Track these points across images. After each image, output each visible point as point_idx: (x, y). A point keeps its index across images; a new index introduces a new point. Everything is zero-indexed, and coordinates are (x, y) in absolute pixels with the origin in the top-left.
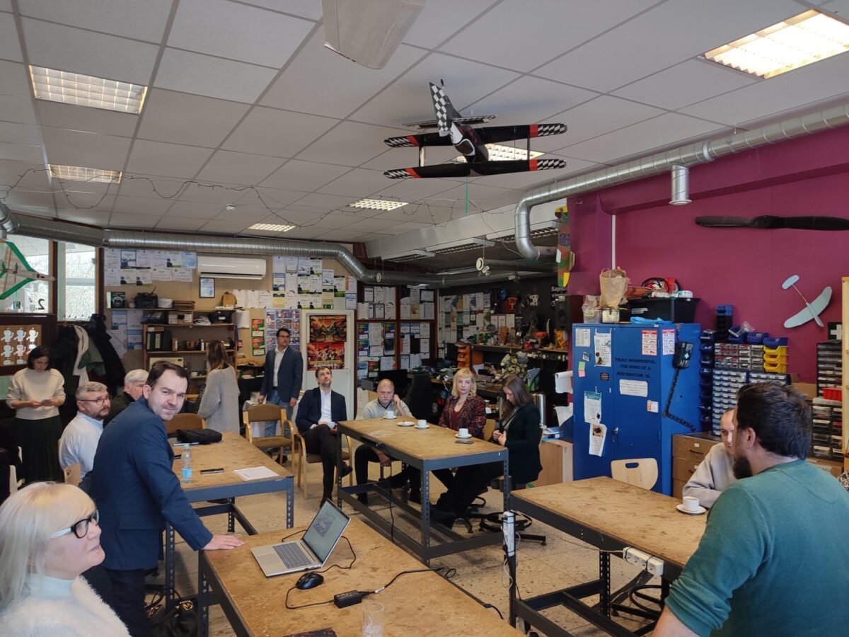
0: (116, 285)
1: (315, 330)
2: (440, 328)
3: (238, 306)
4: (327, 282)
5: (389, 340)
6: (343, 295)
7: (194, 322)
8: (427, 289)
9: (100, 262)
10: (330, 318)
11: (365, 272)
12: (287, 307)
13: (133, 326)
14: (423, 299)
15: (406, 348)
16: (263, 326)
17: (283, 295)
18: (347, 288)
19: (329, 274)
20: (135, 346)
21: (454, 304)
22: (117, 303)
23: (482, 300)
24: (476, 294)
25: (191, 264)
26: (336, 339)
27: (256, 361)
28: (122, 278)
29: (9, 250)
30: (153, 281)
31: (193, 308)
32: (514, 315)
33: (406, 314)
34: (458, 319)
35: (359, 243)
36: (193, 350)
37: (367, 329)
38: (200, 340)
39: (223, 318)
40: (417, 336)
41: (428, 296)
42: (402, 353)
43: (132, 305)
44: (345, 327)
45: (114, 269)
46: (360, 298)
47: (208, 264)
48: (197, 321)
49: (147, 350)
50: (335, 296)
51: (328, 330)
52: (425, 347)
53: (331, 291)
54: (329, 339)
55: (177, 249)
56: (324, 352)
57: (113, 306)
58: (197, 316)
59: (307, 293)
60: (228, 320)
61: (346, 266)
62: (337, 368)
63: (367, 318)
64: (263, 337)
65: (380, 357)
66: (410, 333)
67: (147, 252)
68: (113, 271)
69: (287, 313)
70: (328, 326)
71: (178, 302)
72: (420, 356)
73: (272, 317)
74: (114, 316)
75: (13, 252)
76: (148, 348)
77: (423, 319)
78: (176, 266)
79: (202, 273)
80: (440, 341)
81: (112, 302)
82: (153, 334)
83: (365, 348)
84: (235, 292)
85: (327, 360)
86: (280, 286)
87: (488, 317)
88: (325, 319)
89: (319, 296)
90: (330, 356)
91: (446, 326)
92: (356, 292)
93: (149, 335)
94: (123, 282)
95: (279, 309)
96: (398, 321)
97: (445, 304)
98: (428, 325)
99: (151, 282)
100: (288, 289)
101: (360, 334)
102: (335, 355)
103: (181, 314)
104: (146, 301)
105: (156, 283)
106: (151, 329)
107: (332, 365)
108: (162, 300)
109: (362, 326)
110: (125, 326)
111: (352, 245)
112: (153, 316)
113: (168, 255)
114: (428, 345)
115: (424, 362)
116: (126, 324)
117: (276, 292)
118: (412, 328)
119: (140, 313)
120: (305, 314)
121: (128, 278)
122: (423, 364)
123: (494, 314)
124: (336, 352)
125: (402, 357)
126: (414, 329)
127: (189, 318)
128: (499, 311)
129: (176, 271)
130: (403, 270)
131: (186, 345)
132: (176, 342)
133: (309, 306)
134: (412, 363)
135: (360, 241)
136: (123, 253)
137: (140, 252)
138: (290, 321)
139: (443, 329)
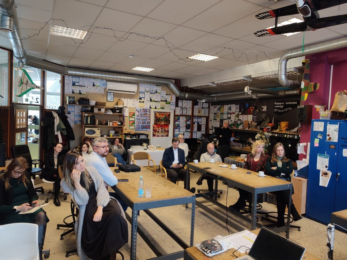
0: (70, 93)
1: (156, 119)
2: (211, 120)
3: (124, 106)
4: (163, 97)
5: (189, 125)
6: (170, 103)
7: (105, 112)
8: (206, 102)
9: (63, 82)
10: (163, 113)
11: (180, 93)
12: (145, 108)
13: (77, 113)
14: (204, 107)
15: (195, 129)
16: (134, 115)
17: (143, 102)
18: (171, 100)
19: (164, 93)
20: (78, 122)
21: (219, 109)
22: (71, 102)
23: (234, 108)
24: (232, 105)
25: (104, 85)
26: (166, 123)
27: (131, 131)
28: (73, 90)
29: (24, 73)
30: (86, 92)
31: (105, 105)
32: (252, 115)
33: (196, 113)
34: (220, 116)
35: (177, 80)
36: (104, 125)
37: (179, 119)
38: (107, 121)
39: (118, 111)
40: (200, 124)
41: (206, 105)
42: (193, 131)
43: (77, 103)
44: (170, 118)
45: (69, 86)
46: (177, 105)
47: (111, 86)
48: (106, 112)
49: (84, 124)
50: (166, 103)
51: (162, 119)
52: (203, 128)
53: (164, 101)
54: (163, 123)
55: (98, 78)
56: (160, 128)
57: (69, 103)
58: (107, 109)
59: (154, 101)
60: (120, 112)
61: (171, 90)
62: (165, 136)
63: (179, 114)
64: (134, 121)
65: (184, 132)
66: (197, 122)
67: (84, 78)
68: (68, 87)
69: (145, 110)
70: (162, 117)
71: (99, 103)
72: (201, 133)
73: (138, 112)
74: (69, 108)
75: (25, 74)
76: (85, 123)
77: (203, 116)
78: (97, 86)
79: (109, 90)
80: (210, 126)
81: (69, 101)
82: (87, 117)
83: (178, 128)
84: (123, 99)
85: (161, 132)
86: (142, 97)
87: (238, 116)
88: (161, 114)
89: (159, 103)
90: (163, 131)
91: (214, 119)
92: (175, 102)
93: (85, 117)
94: (73, 92)
95: (142, 108)
96: (193, 116)
97: (214, 109)
98: (205, 119)
99: (85, 93)
100: (146, 99)
101: (176, 121)
102: (165, 130)
103: (100, 108)
104: (84, 101)
105: (88, 93)
106: (86, 115)
107: (163, 135)
108: (91, 101)
109: (177, 118)
110: (74, 113)
111: (174, 80)
112: (87, 109)
113: (93, 81)
114: (205, 128)
115: (203, 135)
116: (74, 112)
117: (140, 100)
118: (198, 119)
119: (80, 107)
120: (152, 111)
121: (75, 90)
122: (202, 136)
123: (241, 115)
124: (165, 129)
125: (193, 133)
126: (199, 120)
127: (103, 110)
128: (244, 113)
129: (97, 88)
130: (196, 93)
131: (101, 123)
132: (97, 121)
133: (155, 108)
134: (198, 135)
135: (177, 79)
136: (73, 78)
137: (81, 79)
138: (146, 114)
139: (213, 121)
